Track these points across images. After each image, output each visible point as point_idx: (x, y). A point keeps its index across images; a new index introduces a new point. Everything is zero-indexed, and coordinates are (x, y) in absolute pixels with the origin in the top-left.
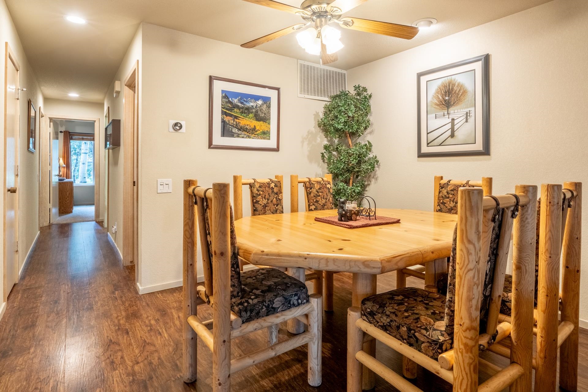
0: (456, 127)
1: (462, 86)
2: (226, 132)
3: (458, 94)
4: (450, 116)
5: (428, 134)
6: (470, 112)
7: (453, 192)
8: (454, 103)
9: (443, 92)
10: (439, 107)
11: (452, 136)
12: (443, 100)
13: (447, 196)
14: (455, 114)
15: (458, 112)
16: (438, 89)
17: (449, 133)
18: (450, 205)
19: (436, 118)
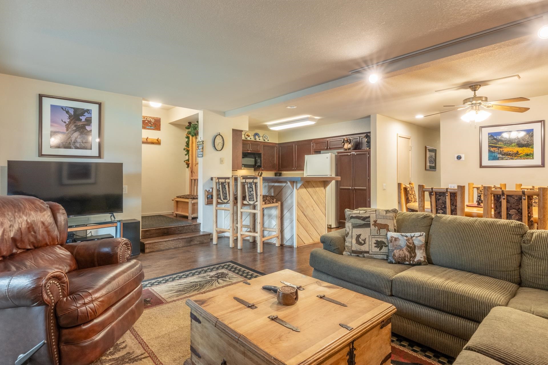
2: (492, 157)
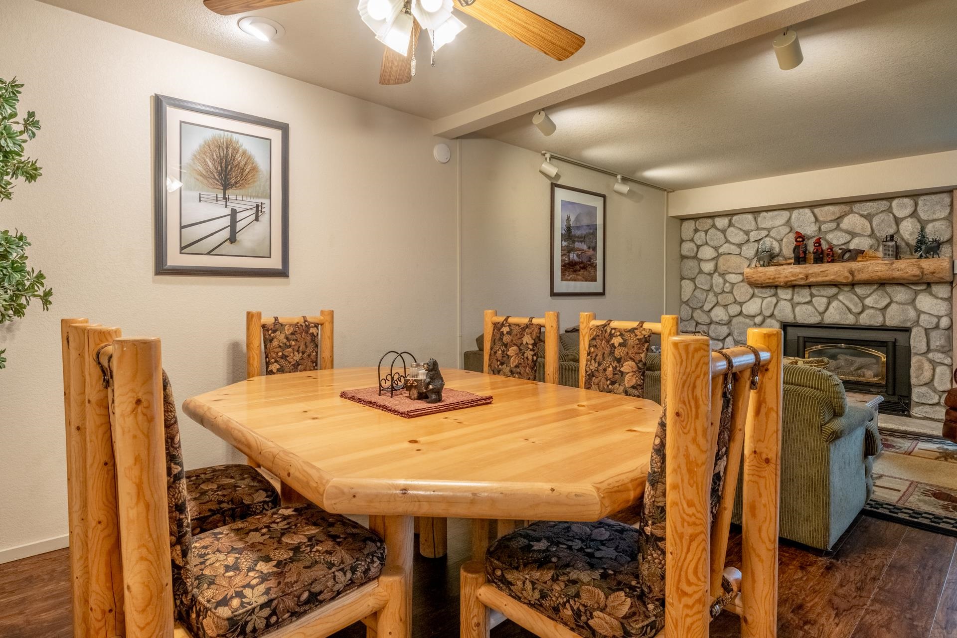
0: (239, 226)
1: (249, 157)
3: (243, 170)
4: (228, 204)
5: (182, 227)
6: (263, 206)
7: (294, 337)
8: (236, 183)
9: (215, 157)
10: (206, 182)
11: (232, 239)
12: (215, 170)
13: (288, 344)
14: (237, 202)
15: (243, 202)
16: (204, 147)
17: (226, 234)
18: (295, 358)
19: (200, 201)
